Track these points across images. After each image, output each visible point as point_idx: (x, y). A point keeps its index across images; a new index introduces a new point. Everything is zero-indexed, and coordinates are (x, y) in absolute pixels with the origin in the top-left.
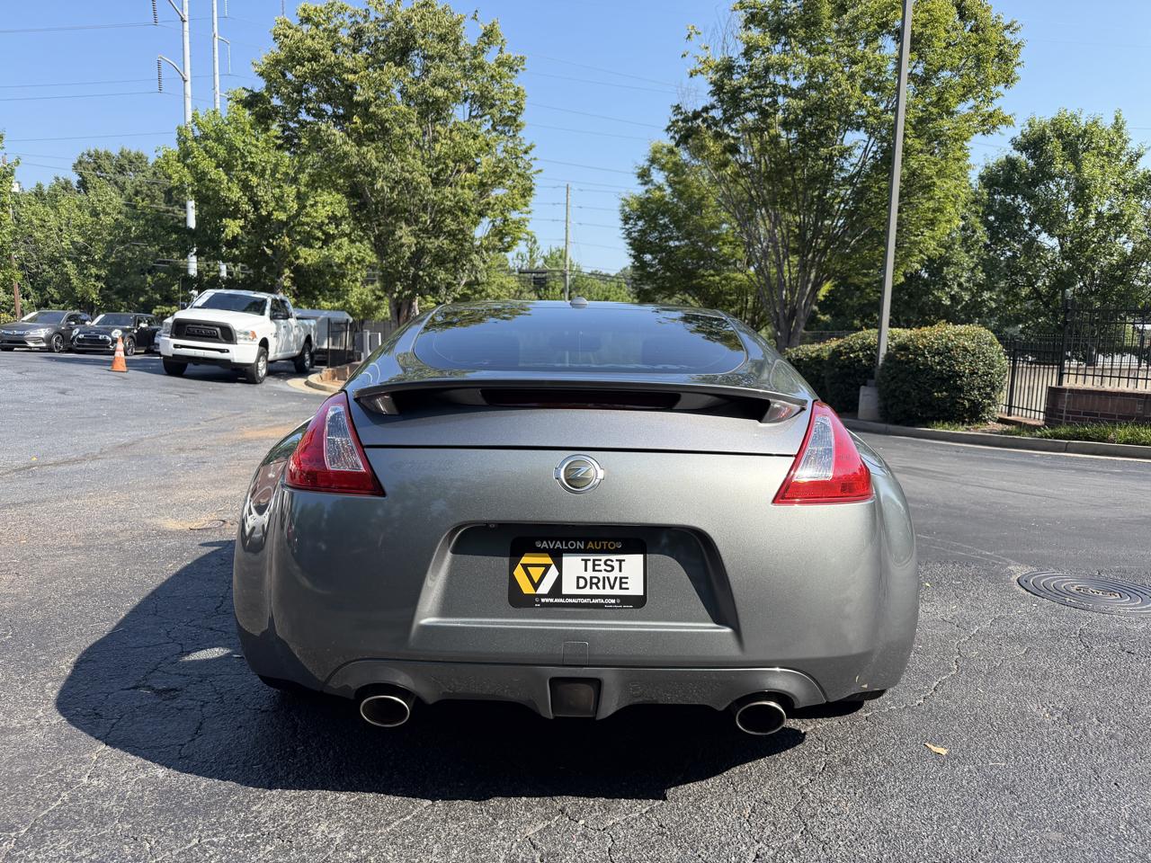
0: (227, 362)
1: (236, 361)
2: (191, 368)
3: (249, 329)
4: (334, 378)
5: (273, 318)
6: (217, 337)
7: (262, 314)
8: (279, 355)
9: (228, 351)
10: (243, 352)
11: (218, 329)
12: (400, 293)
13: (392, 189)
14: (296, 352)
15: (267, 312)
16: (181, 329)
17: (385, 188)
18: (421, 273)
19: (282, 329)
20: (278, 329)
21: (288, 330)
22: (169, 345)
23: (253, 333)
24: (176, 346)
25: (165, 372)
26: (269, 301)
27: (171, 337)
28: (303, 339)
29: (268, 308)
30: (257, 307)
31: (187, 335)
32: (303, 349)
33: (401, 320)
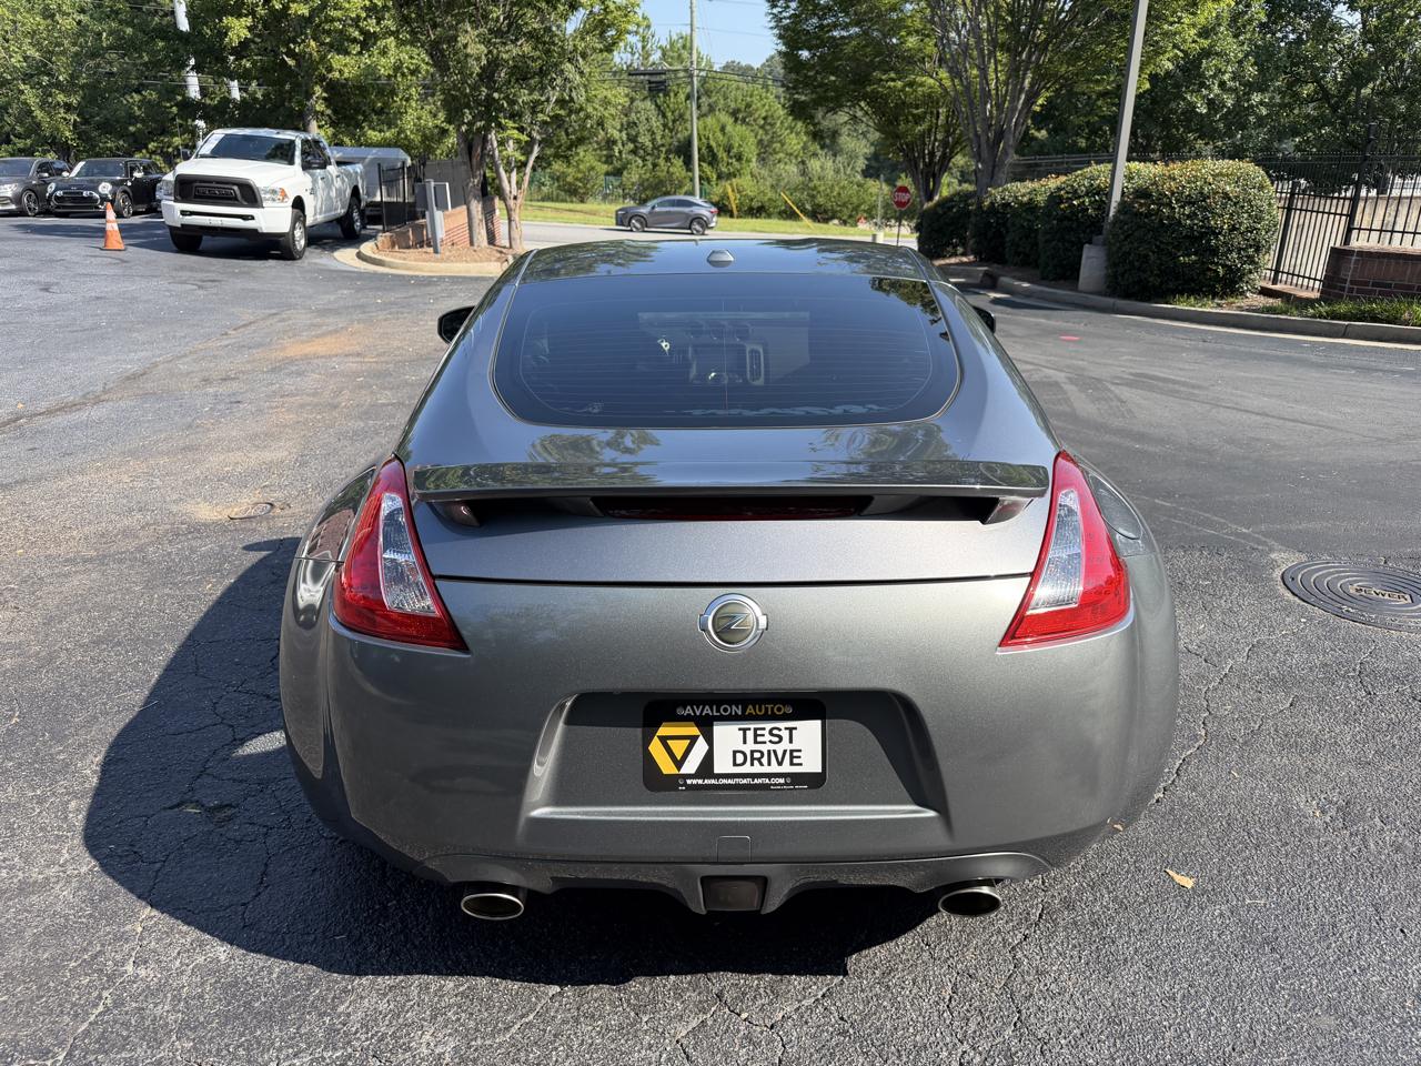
0: (254, 232)
1: (265, 231)
2: (207, 242)
3: (276, 186)
4: (393, 246)
5: (306, 167)
6: (236, 199)
7: (291, 162)
8: (320, 218)
9: (253, 218)
10: (272, 219)
11: (236, 188)
12: (470, 124)
14: (341, 211)
15: (298, 159)
16: (189, 189)
18: (496, 95)
19: (320, 181)
20: (314, 181)
21: (329, 184)
22: (175, 212)
23: (283, 191)
24: (184, 213)
25: (175, 248)
26: (298, 143)
27: (176, 201)
28: (348, 192)
29: (298, 153)
30: (282, 153)
31: (196, 197)
32: (350, 206)
33: (474, 161)
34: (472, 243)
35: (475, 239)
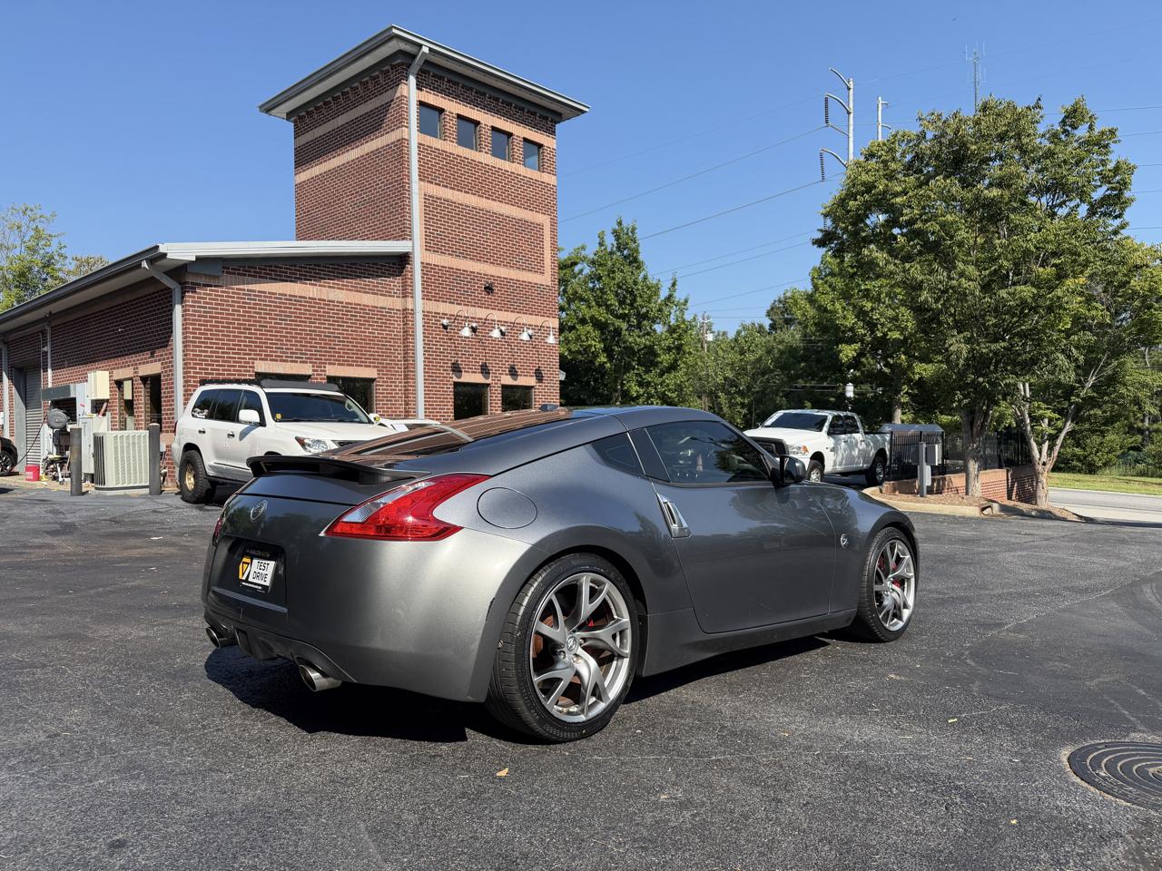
3: (801, 445)
4: (894, 491)
5: (829, 434)
7: (821, 431)
8: (839, 468)
11: (773, 445)
12: (960, 401)
13: (937, 301)
14: (862, 465)
15: (825, 428)
17: (930, 299)
18: (981, 380)
19: (843, 444)
20: (837, 444)
21: (851, 446)
23: (805, 447)
26: (830, 418)
28: (873, 452)
29: (827, 424)
30: (817, 424)
32: (874, 463)
33: (975, 430)
34: (967, 493)
35: (970, 490)
